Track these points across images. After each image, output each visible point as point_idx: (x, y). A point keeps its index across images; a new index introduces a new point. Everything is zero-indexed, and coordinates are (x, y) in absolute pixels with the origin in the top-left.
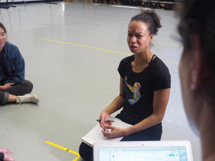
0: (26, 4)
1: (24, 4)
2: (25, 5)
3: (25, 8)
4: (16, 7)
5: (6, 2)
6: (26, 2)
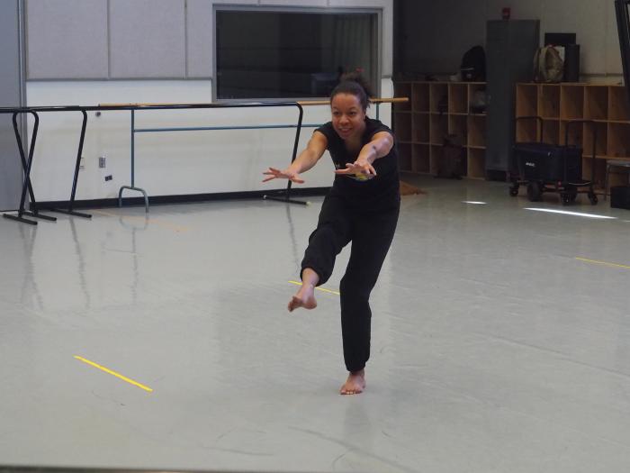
4: (90, 216)
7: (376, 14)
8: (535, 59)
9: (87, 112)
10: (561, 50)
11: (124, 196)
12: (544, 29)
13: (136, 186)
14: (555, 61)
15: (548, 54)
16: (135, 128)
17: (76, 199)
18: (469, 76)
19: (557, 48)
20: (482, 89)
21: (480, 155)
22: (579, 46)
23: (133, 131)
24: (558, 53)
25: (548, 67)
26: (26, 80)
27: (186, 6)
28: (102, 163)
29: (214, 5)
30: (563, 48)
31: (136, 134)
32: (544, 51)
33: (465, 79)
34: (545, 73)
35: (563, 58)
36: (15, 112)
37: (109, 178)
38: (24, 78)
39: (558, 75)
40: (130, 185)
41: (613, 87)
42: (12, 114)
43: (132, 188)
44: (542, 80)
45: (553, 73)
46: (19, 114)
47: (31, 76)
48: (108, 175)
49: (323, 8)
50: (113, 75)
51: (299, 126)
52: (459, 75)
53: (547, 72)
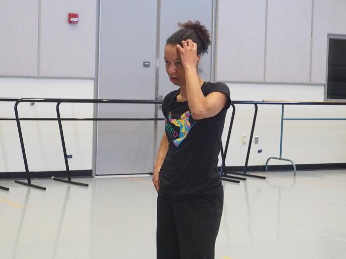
0: (298, 173)
1: (292, 173)
2: (295, 175)
3: (294, 182)
4: (264, 178)
5: (243, 164)
6: (296, 165)
9: (258, 105)
11: (269, 164)
16: (284, 117)
23: (283, 119)
27: (312, 34)
28: (257, 141)
29: (329, 35)
37: (260, 151)
43: (280, 159)
48: (259, 149)
50: (267, 80)
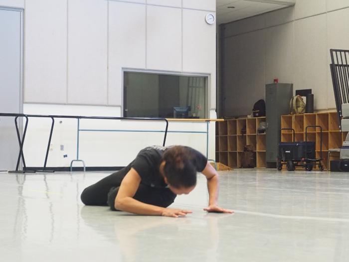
7: (207, 77)
8: (291, 102)
9: (55, 118)
10: (304, 98)
11: (73, 166)
12: (296, 88)
13: (79, 159)
14: (301, 103)
15: (297, 100)
16: (80, 129)
17: (46, 166)
18: (257, 114)
19: (302, 97)
20: (264, 120)
21: (263, 155)
22: (313, 95)
23: (78, 130)
24: (302, 99)
25: (297, 107)
26: (23, 103)
27: (108, 68)
28: (62, 148)
29: (123, 68)
30: (305, 97)
31: (80, 132)
32: (295, 98)
33: (255, 116)
34: (296, 110)
35: (305, 102)
36: (17, 115)
37: (65, 156)
38: (23, 102)
39: (303, 110)
40: (76, 159)
41: (331, 113)
42: (15, 117)
43: (77, 160)
44: (294, 113)
45: (300, 109)
46: (19, 117)
47: (26, 100)
48: (65, 154)
49: (180, 72)
50: (69, 102)
51: (166, 132)
52: (252, 114)
53: (297, 109)
